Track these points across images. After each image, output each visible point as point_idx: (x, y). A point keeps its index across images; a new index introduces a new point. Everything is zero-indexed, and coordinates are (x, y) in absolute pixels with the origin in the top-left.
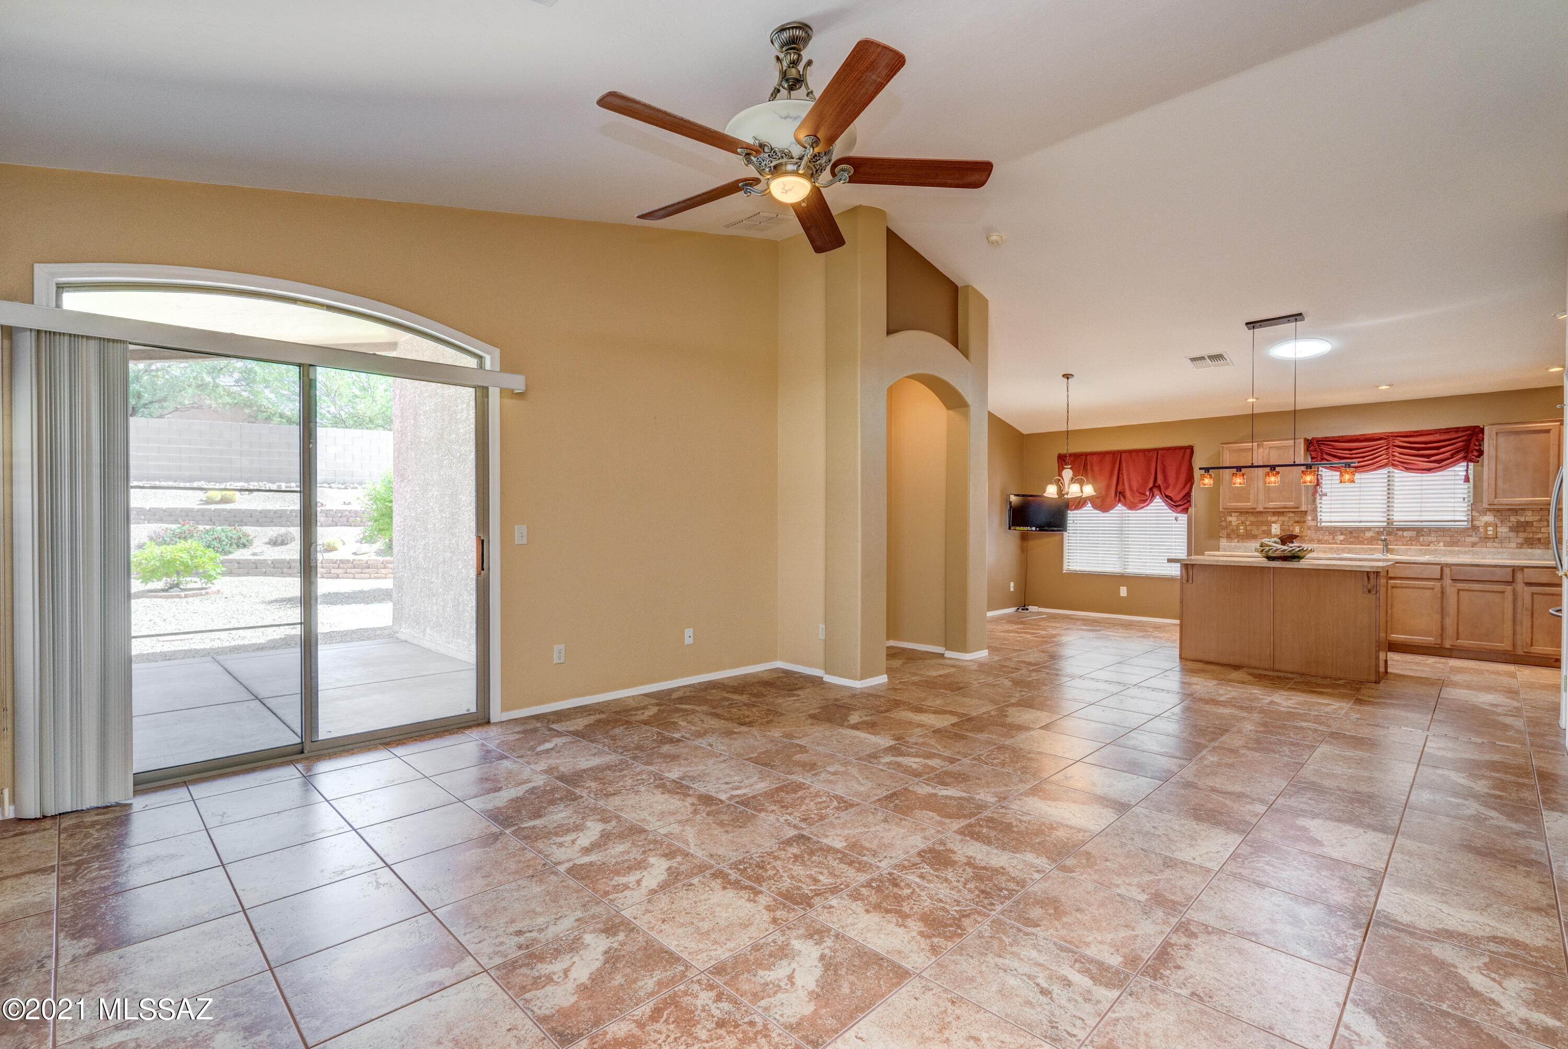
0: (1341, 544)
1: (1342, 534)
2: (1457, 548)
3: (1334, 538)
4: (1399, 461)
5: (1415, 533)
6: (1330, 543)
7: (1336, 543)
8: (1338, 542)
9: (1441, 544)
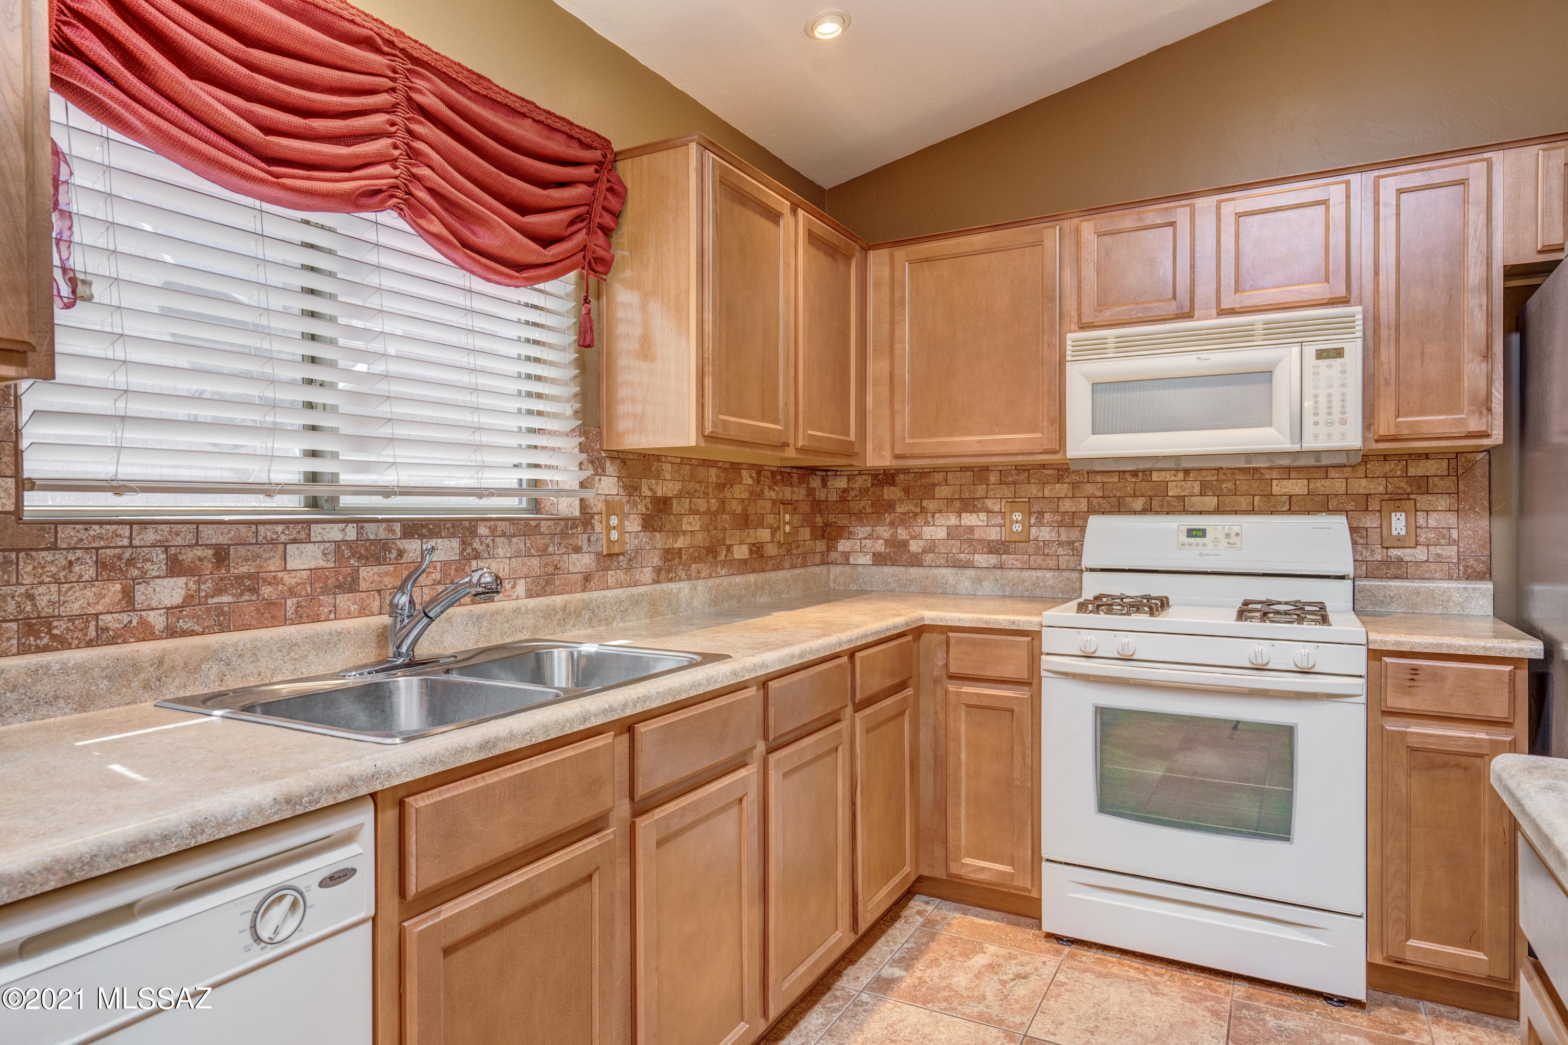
0: (171, 632)
1: (175, 568)
2: (558, 600)
3: (128, 595)
4: (432, 191)
5: (455, 543)
6: (104, 637)
7: (146, 633)
8: (157, 620)
9: (521, 588)
